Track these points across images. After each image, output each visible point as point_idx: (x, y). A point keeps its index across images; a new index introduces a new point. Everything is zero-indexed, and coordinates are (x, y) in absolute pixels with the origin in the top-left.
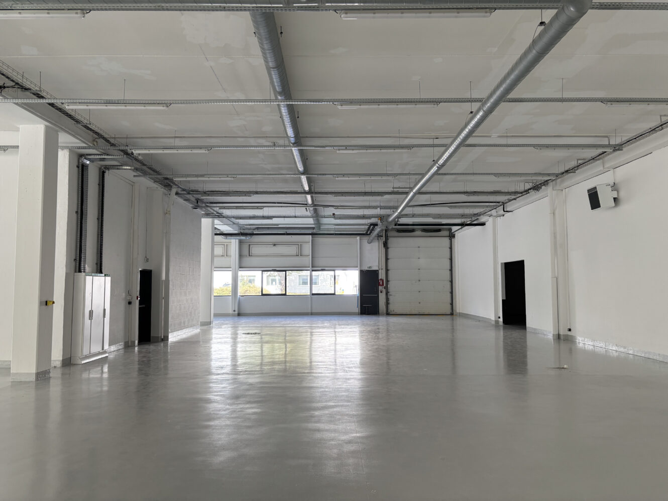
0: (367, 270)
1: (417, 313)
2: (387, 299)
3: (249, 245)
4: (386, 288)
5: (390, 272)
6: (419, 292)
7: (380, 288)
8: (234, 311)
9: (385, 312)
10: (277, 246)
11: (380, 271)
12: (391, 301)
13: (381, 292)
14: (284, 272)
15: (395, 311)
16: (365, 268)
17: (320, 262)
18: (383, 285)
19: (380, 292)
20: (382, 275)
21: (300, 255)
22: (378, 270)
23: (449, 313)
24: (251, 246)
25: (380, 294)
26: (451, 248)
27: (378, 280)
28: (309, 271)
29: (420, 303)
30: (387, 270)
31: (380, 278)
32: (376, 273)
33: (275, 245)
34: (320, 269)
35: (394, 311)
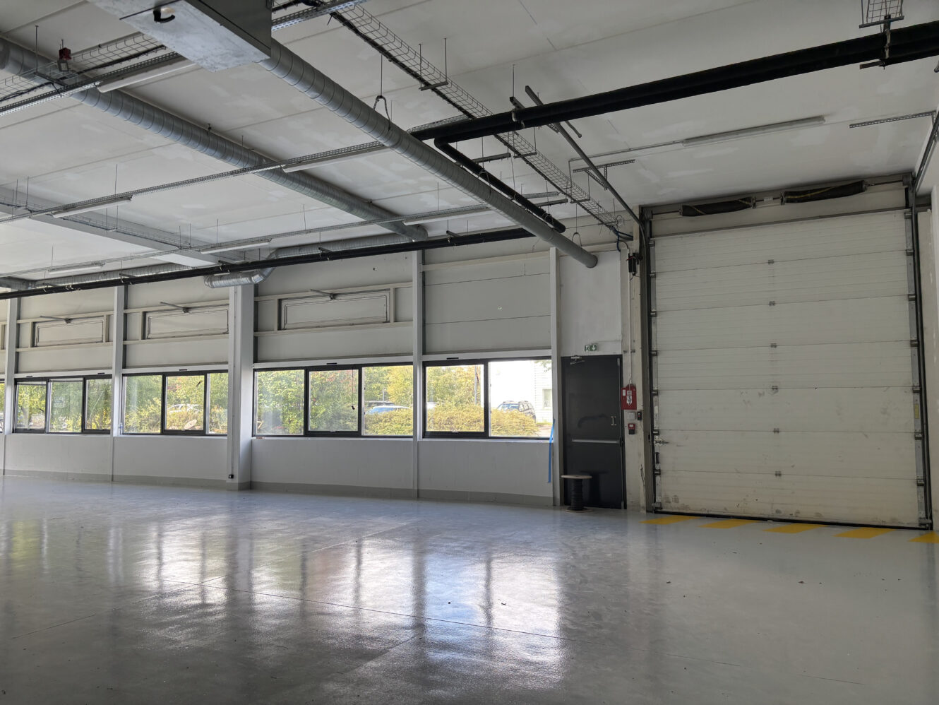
0: (583, 357)
1: (767, 511)
2: (653, 458)
3: (280, 301)
4: (648, 415)
5: (660, 363)
6: (777, 431)
7: (629, 416)
8: (232, 476)
9: (643, 502)
10: (339, 298)
11: (627, 360)
12: (665, 464)
13: (632, 431)
14: (356, 371)
15: (681, 502)
16: (577, 350)
17: (443, 337)
18: (633, 406)
19: (627, 431)
20: (632, 373)
21: (392, 320)
22: (620, 357)
23: (914, 521)
24: (284, 303)
25: (629, 439)
26: (915, 253)
27: (622, 388)
28: (411, 367)
29: (778, 474)
30: (649, 354)
31: (626, 382)
32: (612, 364)
33: (334, 296)
34: (443, 357)
35: (676, 500)
